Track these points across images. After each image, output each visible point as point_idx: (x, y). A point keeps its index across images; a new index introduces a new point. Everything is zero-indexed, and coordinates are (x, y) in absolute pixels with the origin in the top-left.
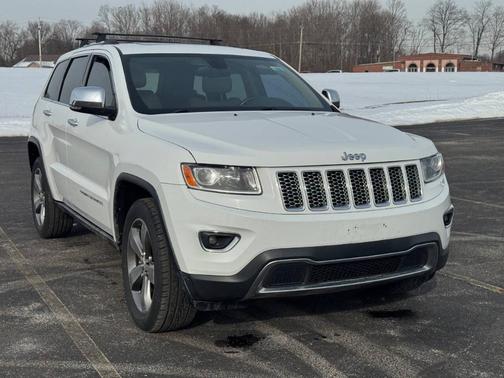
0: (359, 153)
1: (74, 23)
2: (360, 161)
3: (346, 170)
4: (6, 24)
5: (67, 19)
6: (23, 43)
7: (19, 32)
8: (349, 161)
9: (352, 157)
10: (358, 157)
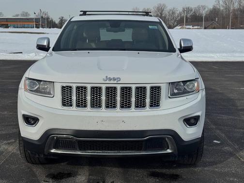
0: (116, 77)
1: (204, 6)
2: (115, 82)
3: (104, 87)
4: (172, 8)
5: (201, 5)
6: (179, 17)
7: (178, 12)
8: (108, 82)
9: (110, 79)
10: (114, 79)
